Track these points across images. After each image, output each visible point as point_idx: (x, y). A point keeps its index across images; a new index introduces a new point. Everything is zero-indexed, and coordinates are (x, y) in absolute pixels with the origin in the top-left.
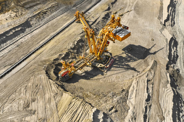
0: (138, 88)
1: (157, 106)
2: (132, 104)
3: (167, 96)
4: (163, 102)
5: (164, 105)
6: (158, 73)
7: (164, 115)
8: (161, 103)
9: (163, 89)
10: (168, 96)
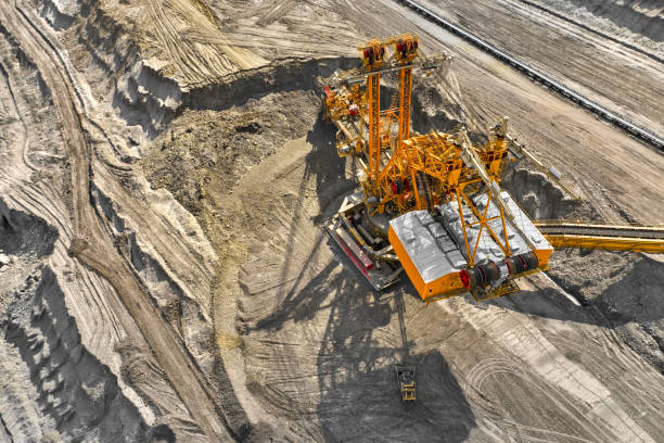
0: (182, 245)
1: (104, 266)
2: (156, 198)
3: (99, 320)
4: (98, 289)
5: (90, 286)
6: (185, 378)
7: (75, 259)
8: (100, 285)
9: (124, 335)
10: (96, 323)
